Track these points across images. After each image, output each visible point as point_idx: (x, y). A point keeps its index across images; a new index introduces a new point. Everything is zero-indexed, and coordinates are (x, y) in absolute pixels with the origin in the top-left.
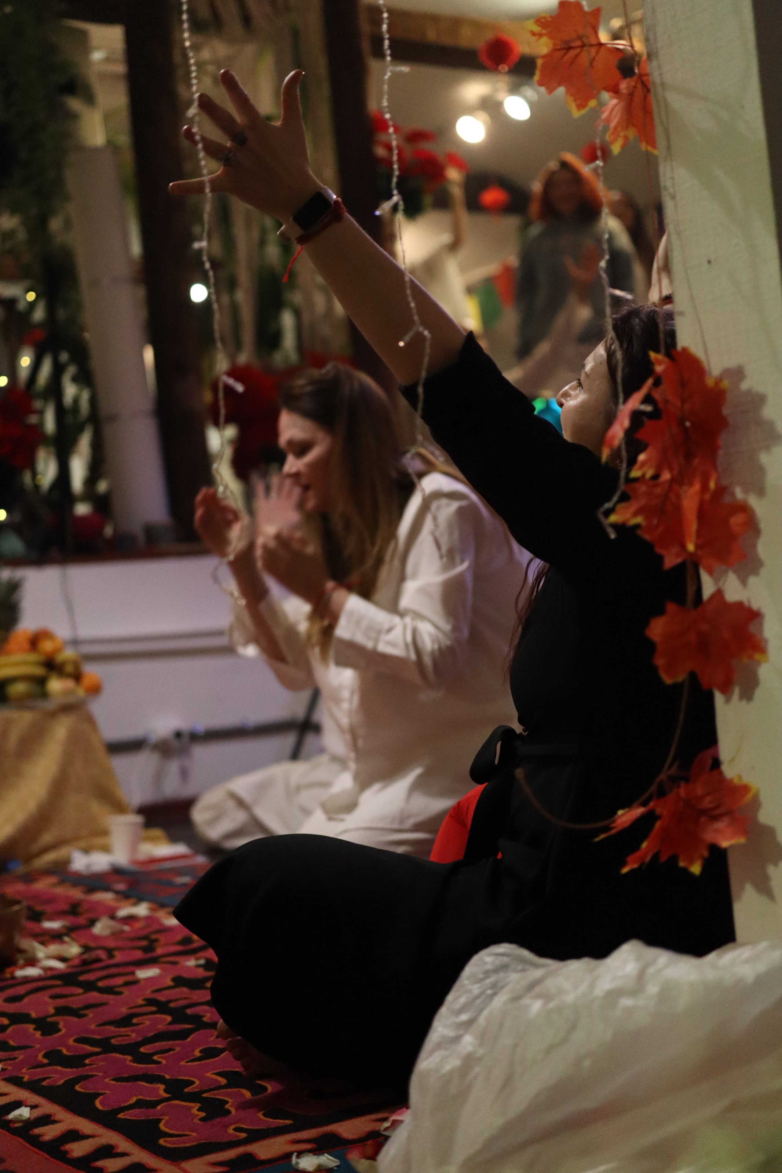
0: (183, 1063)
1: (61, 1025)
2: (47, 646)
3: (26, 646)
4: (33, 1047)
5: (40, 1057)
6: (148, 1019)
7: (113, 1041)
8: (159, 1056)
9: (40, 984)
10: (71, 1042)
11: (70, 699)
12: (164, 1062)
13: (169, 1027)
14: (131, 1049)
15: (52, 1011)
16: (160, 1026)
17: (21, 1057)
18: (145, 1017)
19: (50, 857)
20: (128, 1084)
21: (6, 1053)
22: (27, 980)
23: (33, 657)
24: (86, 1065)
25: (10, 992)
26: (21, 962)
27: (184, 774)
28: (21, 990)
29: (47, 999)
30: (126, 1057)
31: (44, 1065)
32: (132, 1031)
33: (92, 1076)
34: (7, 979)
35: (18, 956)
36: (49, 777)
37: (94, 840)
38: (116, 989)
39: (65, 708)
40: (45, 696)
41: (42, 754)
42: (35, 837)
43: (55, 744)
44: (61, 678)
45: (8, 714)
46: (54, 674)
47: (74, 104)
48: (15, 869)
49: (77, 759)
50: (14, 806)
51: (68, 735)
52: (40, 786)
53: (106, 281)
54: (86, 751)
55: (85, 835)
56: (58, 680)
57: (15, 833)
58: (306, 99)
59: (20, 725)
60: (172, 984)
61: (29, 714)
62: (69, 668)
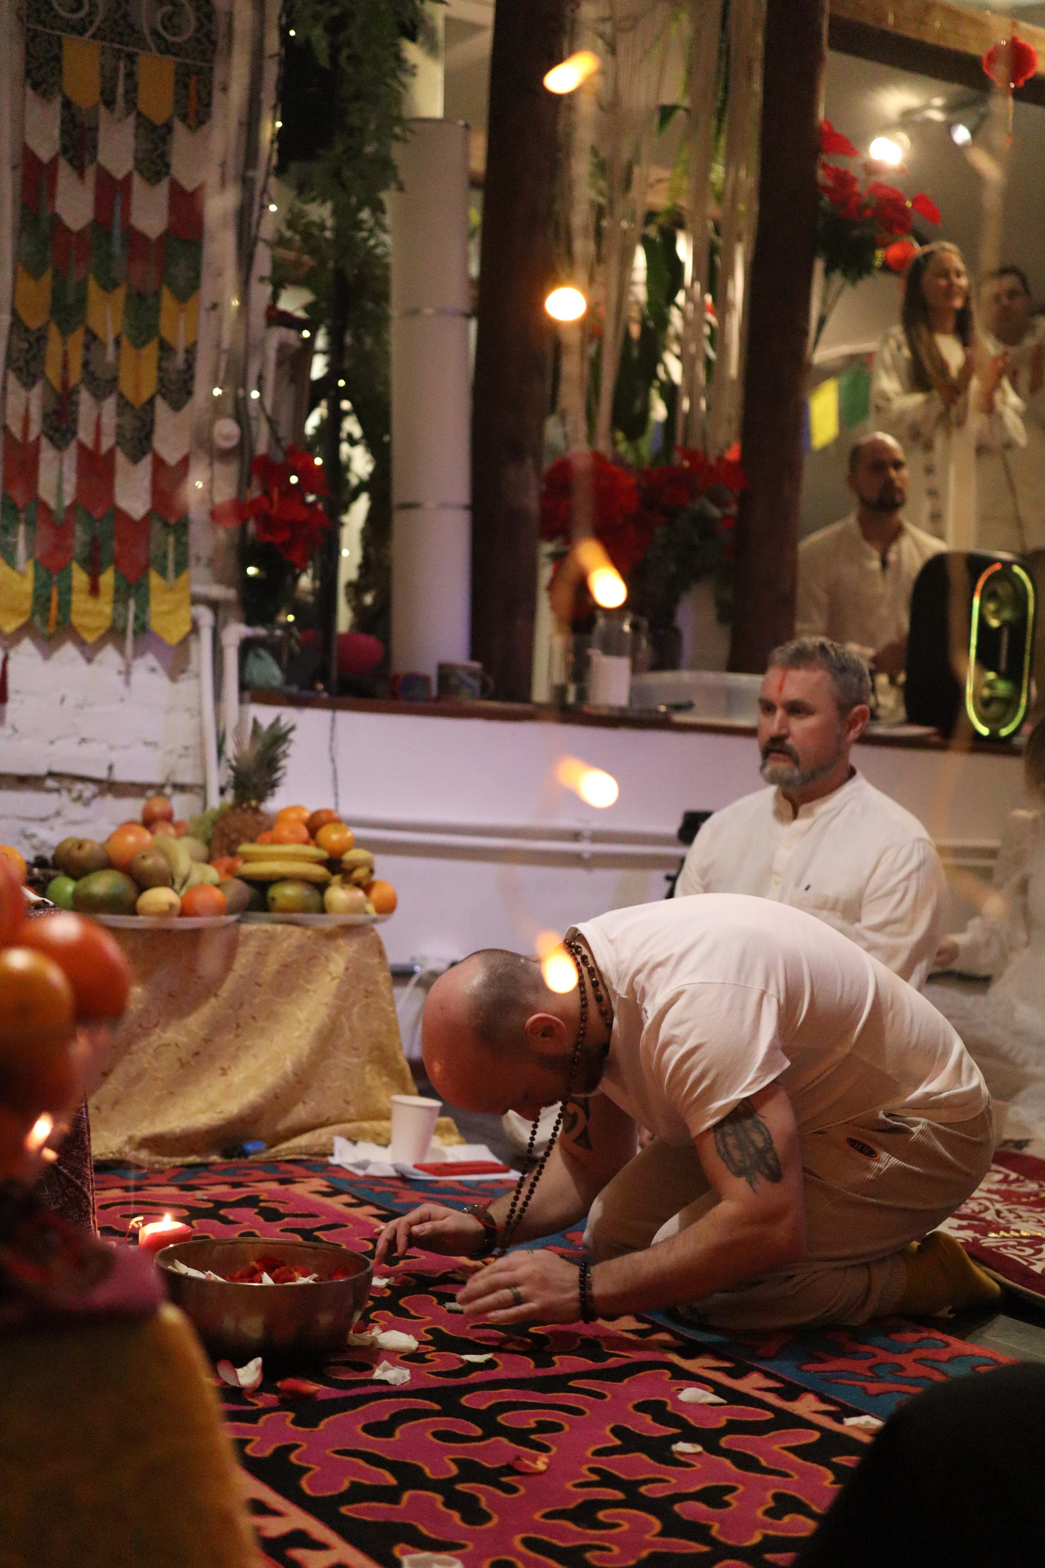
1: (484, 1502)
2: (332, 836)
3: (304, 833)
4: (463, 1546)
6: (623, 1517)
7: (588, 1557)
10: (515, 1543)
11: (359, 918)
13: (665, 1540)
15: (454, 1470)
16: (649, 1537)
18: (614, 1511)
19: (302, 1141)
23: (311, 850)
28: (385, 1410)
29: (428, 1435)
32: (612, 1540)
36: (314, 1026)
37: (366, 1125)
38: (533, 1437)
39: (349, 930)
40: (323, 909)
41: (308, 991)
42: (286, 1111)
43: (328, 978)
44: (347, 886)
45: (269, 927)
46: (337, 878)
47: (413, 52)
48: (256, 1153)
49: (353, 1005)
50: (262, 1061)
51: (347, 969)
52: (299, 1037)
53: (429, 311)
54: (368, 994)
55: (353, 1117)
56: (343, 888)
57: (260, 1100)
58: (726, 89)
59: (285, 945)
60: (618, 1442)
61: (297, 931)
62: (360, 873)
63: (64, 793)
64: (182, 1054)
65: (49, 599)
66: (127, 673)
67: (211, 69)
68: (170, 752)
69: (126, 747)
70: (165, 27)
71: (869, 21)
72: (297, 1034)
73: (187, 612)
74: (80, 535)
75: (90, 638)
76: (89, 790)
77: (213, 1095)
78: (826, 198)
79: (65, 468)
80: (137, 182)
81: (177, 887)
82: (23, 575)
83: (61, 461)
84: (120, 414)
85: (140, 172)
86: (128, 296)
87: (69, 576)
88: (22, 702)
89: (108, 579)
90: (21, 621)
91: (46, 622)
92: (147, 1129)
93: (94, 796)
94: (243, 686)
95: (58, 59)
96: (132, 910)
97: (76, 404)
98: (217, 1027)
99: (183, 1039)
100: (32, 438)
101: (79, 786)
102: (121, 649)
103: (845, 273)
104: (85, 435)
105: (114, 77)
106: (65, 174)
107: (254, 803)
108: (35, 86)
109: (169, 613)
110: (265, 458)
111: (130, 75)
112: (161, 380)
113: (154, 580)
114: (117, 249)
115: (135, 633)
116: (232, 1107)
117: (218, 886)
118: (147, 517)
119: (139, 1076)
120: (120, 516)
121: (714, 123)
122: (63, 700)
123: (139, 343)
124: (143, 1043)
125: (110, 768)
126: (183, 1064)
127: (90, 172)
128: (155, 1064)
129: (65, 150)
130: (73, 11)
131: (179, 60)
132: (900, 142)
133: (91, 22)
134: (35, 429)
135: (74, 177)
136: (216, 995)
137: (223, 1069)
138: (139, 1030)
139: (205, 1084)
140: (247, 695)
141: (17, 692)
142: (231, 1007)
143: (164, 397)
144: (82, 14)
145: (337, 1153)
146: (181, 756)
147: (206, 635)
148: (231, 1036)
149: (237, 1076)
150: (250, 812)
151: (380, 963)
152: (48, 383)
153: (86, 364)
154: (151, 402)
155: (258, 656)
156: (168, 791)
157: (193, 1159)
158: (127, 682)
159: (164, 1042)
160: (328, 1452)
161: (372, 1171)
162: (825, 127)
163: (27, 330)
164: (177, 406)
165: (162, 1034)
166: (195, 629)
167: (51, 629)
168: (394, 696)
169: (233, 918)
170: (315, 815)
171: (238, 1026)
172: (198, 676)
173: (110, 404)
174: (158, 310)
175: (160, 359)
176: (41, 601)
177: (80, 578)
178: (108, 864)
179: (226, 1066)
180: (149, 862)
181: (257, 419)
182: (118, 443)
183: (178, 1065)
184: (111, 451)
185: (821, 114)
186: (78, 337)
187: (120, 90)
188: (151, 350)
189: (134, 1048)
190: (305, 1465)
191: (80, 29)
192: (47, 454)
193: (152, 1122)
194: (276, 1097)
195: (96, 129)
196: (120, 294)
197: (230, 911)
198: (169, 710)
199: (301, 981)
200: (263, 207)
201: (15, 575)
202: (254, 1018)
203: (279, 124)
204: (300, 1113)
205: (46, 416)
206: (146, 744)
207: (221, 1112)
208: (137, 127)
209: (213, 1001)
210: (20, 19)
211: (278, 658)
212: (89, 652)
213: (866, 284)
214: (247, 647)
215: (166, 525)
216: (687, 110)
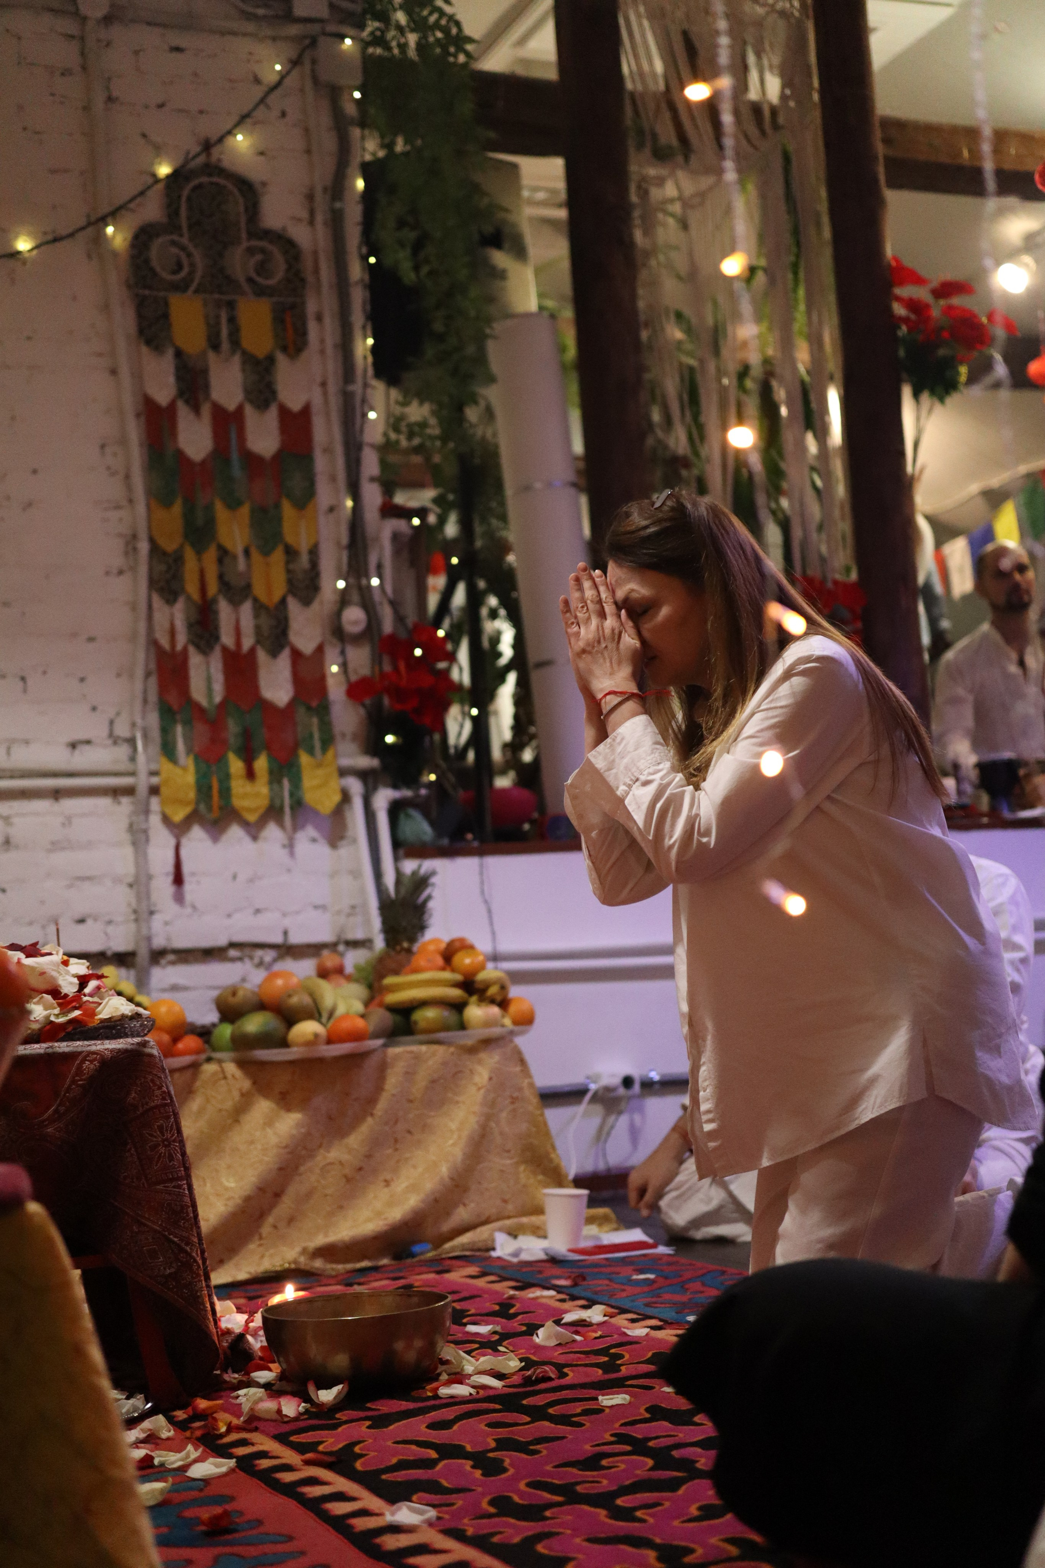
0: (676, 1523)
1: (507, 1462)
2: (465, 960)
3: (440, 961)
4: (474, 1490)
5: (485, 1505)
6: (622, 1462)
7: (579, 1488)
8: (644, 1511)
9: (471, 1407)
10: (522, 1485)
11: (496, 1031)
12: (651, 1520)
13: (651, 1473)
14: (604, 1500)
15: (493, 1444)
16: (638, 1472)
17: (460, 1503)
18: (617, 1459)
19: (465, 1239)
20: (608, 1548)
21: (439, 1496)
22: (454, 1400)
23: (447, 975)
24: (547, 1519)
25: (435, 1415)
26: (444, 1377)
27: (634, 1134)
28: (448, 1414)
29: (482, 1426)
30: (598, 1510)
31: (490, 1516)
32: (604, 1477)
33: (558, 1534)
34: (428, 1398)
35: (441, 1368)
36: (465, 1133)
37: (525, 1220)
38: (574, 1419)
39: (487, 1043)
40: (462, 1026)
41: (457, 1102)
42: (448, 1214)
43: (473, 1089)
44: (483, 1004)
45: (414, 1048)
46: (474, 998)
47: (500, 258)
48: (422, 1253)
49: (501, 1111)
50: (420, 1170)
51: (490, 1079)
52: (453, 1145)
53: (538, 485)
54: (514, 1100)
55: (511, 1214)
56: (479, 1005)
57: (422, 1205)
58: (798, 244)
59: (430, 1063)
60: (648, 1416)
61: (440, 1050)
62: (493, 990)
63: (247, 960)
64: (347, 1171)
65: (210, 788)
66: (290, 846)
67: (303, 303)
68: (339, 913)
69: (298, 913)
70: (259, 274)
71: (944, 159)
72: (451, 1142)
73: (335, 784)
74: (233, 728)
75: (252, 818)
76: (268, 956)
77: (378, 1205)
78: (904, 328)
79: (212, 670)
80: (249, 410)
81: (324, 1020)
82: (185, 769)
83: (208, 664)
84: (256, 616)
85: (251, 402)
86: (253, 511)
87: (227, 765)
88: (198, 882)
89: (261, 763)
90: (188, 810)
91: (210, 808)
92: (320, 1240)
93: (275, 960)
94: (397, 844)
95: (166, 316)
96: (284, 1043)
97: (216, 613)
98: (375, 1143)
99: (346, 1157)
100: (179, 647)
101: (259, 953)
102: (281, 824)
103: (933, 393)
104: (227, 639)
105: (218, 323)
106: (183, 412)
107: (405, 945)
108: (148, 343)
109: (320, 786)
110: (392, 637)
111: (232, 320)
112: (290, 582)
113: (304, 759)
114: (237, 471)
115: (292, 808)
116: (396, 1214)
117: (363, 1016)
118: (291, 704)
119: (309, 1195)
120: (267, 706)
121: (790, 276)
122: (235, 877)
123: (266, 552)
124: (309, 1164)
125: (286, 933)
126: (348, 1180)
127: (206, 410)
128: (323, 1182)
129: (181, 393)
130: (175, 272)
131: (275, 299)
132: (1026, 265)
133: (192, 281)
134: (181, 639)
135: (192, 416)
136: (372, 1115)
137: (386, 1181)
138: (304, 1152)
139: (371, 1195)
140: (401, 852)
141: (193, 874)
142: (386, 1124)
143: (295, 595)
144: (183, 274)
145: (498, 1246)
146: (349, 915)
147: (358, 804)
148: (390, 1151)
149: (400, 1185)
150: (403, 953)
151: (522, 1071)
152: (189, 598)
153: (221, 577)
154: (283, 601)
155: (408, 816)
156: (341, 948)
157: (365, 1264)
158: (292, 854)
159: (328, 1161)
160: (389, 1443)
161: (525, 1257)
162: (894, 264)
163: (165, 553)
164: (307, 602)
165: (327, 1154)
166: (346, 797)
167: (216, 814)
168: (542, 836)
169: (379, 1042)
170: (451, 944)
171: (396, 1141)
172: (354, 841)
173: (247, 609)
174: (279, 519)
175: (287, 563)
176: (203, 790)
177: (236, 765)
178: (261, 1006)
179: (388, 1177)
180: (294, 1000)
181: (381, 603)
182: (258, 642)
183: (344, 1180)
184: (252, 650)
185: (889, 251)
186: (211, 554)
187: (224, 332)
188: (278, 555)
189: (302, 1169)
190: (364, 1452)
191: (181, 287)
192: (195, 659)
193: (326, 1236)
194: (436, 1201)
195: (205, 372)
196: (245, 511)
197: (376, 1036)
198: (333, 875)
199: (450, 1095)
200: (364, 415)
201: (178, 771)
202: (409, 1132)
203: (370, 341)
204: (462, 1214)
205: (190, 626)
206: (316, 907)
207: (385, 1219)
208: (244, 363)
209: (370, 1120)
210: (129, 287)
211: (427, 815)
212: (254, 830)
213: (953, 400)
214: (396, 810)
215: (309, 708)
216: (765, 270)
